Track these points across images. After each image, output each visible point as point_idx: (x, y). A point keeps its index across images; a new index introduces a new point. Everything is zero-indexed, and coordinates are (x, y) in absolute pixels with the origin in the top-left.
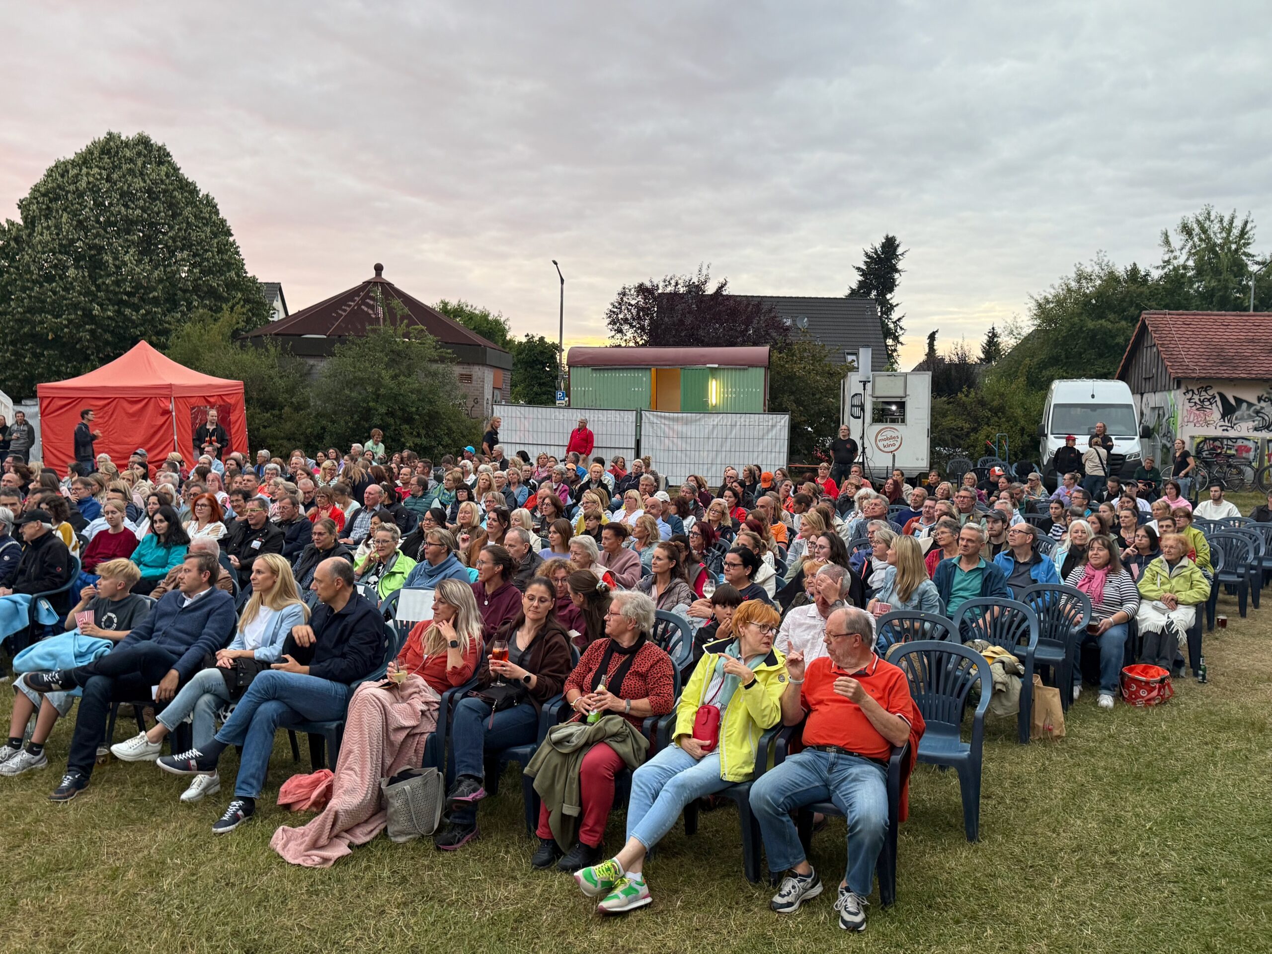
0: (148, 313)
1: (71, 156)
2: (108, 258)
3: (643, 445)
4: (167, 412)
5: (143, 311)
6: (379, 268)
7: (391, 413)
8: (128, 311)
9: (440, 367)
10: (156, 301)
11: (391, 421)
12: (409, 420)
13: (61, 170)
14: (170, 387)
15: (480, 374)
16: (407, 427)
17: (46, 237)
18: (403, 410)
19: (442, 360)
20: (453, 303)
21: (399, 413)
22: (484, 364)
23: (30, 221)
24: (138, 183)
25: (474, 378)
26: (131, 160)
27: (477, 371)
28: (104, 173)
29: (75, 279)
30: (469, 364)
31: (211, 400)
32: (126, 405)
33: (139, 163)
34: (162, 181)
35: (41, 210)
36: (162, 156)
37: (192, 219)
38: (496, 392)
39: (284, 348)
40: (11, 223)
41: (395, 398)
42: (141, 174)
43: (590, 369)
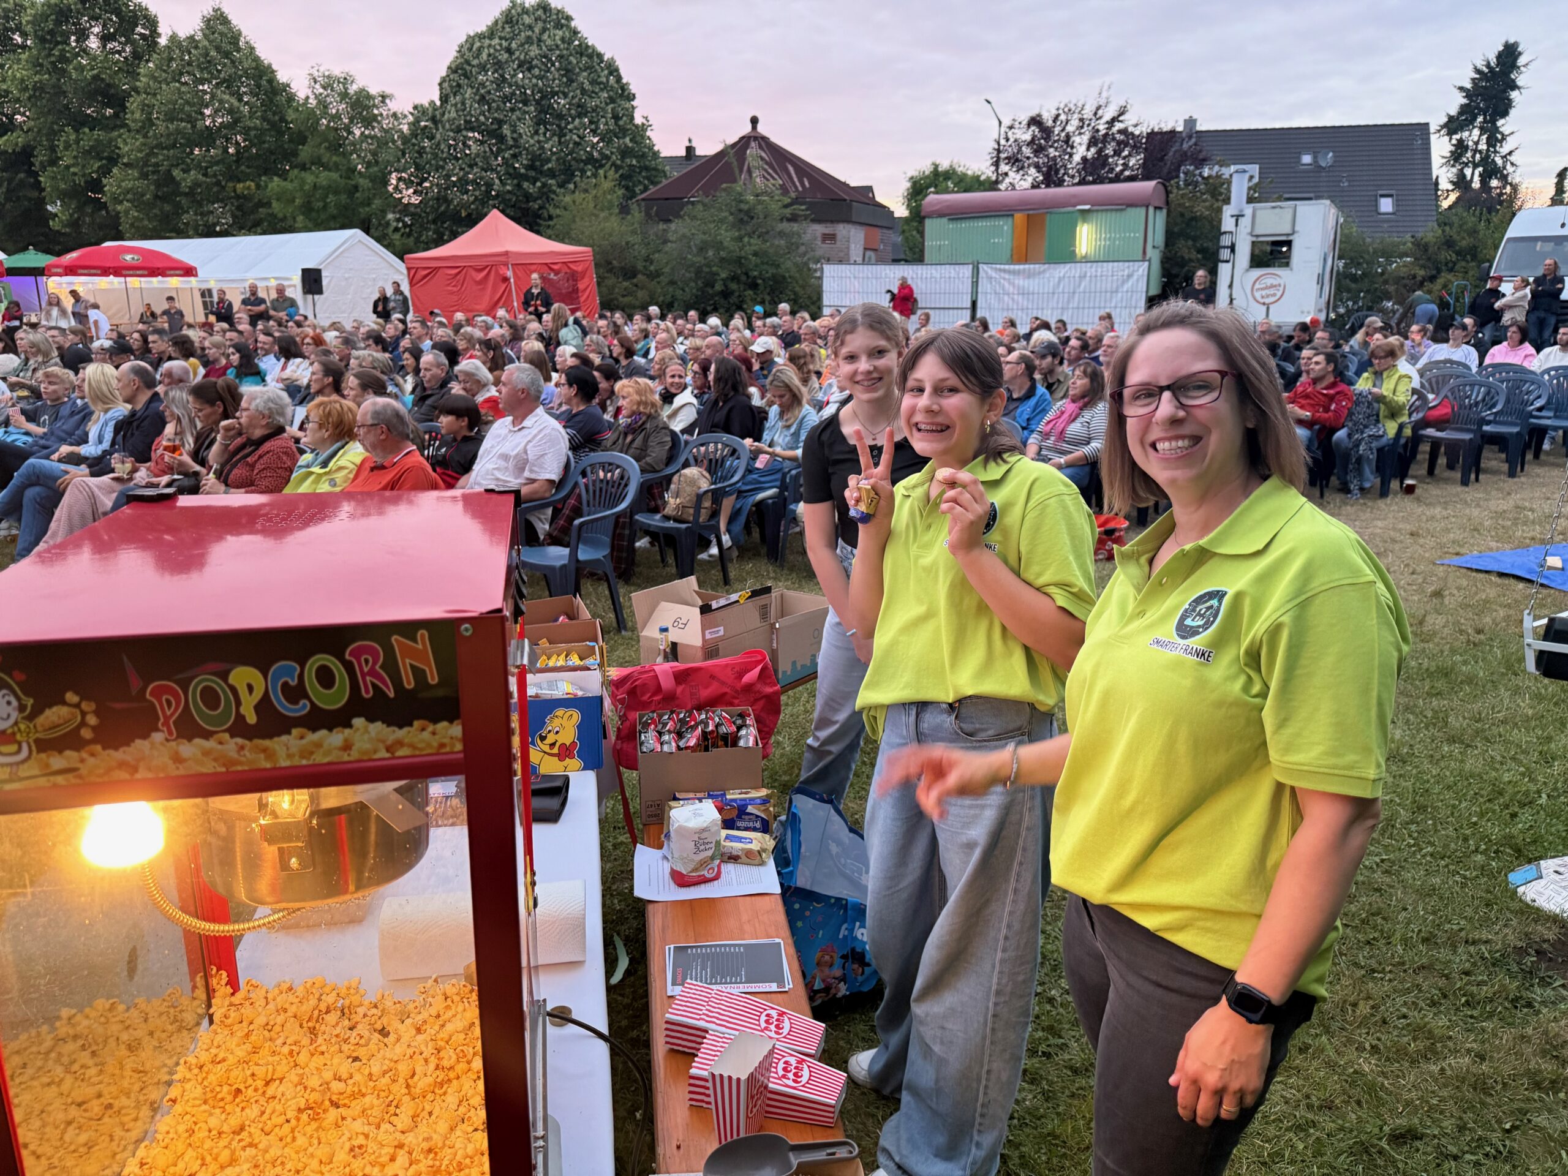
0: (544, 185)
1: (482, 28)
2: (506, 130)
3: (979, 304)
4: (506, 279)
5: (538, 184)
6: (754, 121)
7: (734, 278)
8: (526, 185)
9: (795, 227)
10: (552, 174)
11: (733, 286)
12: (754, 286)
13: (471, 47)
14: (506, 254)
15: (844, 232)
16: (751, 292)
17: (453, 115)
18: (746, 274)
19: (793, 219)
21: (744, 278)
22: (848, 221)
23: (444, 99)
24: (534, 51)
25: (839, 237)
26: (530, 27)
27: (842, 230)
28: (505, 44)
29: (477, 155)
30: (832, 222)
31: (555, 267)
33: (537, 30)
34: (557, 46)
35: (451, 87)
36: (562, 20)
37: (587, 86)
38: (868, 253)
39: (648, 214)
40: (432, 103)
41: (739, 261)
42: (539, 40)
43: (946, 220)
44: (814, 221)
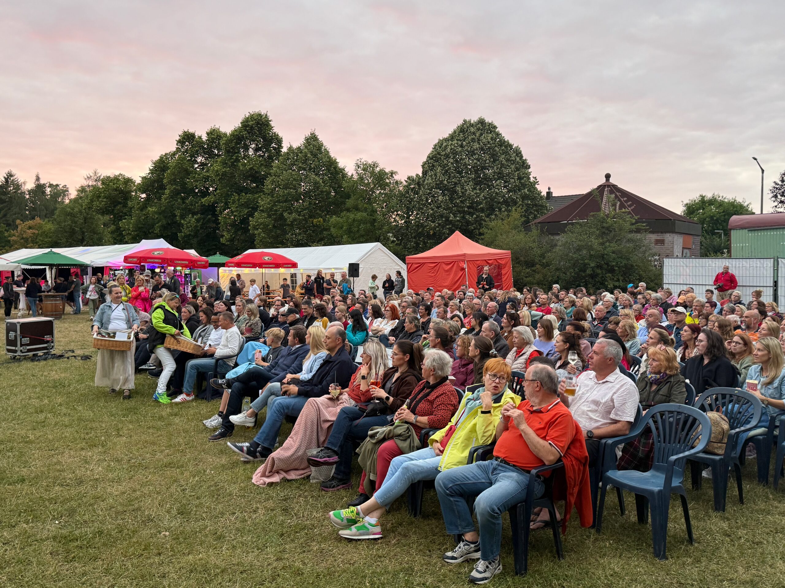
0: (478, 216)
1: (446, 135)
2: (458, 189)
4: (463, 269)
5: (475, 216)
6: (608, 176)
7: (599, 266)
8: (467, 217)
9: (639, 236)
10: (482, 210)
11: (599, 271)
12: (612, 271)
13: (440, 145)
14: (464, 255)
15: (670, 238)
16: (610, 275)
17: (430, 181)
18: (607, 264)
20: (709, 196)
21: (605, 266)
22: (673, 232)
23: (425, 173)
24: (476, 146)
25: (666, 242)
26: (474, 133)
28: (460, 143)
29: (442, 202)
30: (662, 233)
31: (490, 262)
32: (444, 266)
33: (477, 135)
34: (489, 142)
35: (429, 166)
36: (491, 128)
38: (685, 251)
39: (542, 231)
40: (417, 175)
42: (479, 140)
43: (746, 231)
44: (651, 232)
